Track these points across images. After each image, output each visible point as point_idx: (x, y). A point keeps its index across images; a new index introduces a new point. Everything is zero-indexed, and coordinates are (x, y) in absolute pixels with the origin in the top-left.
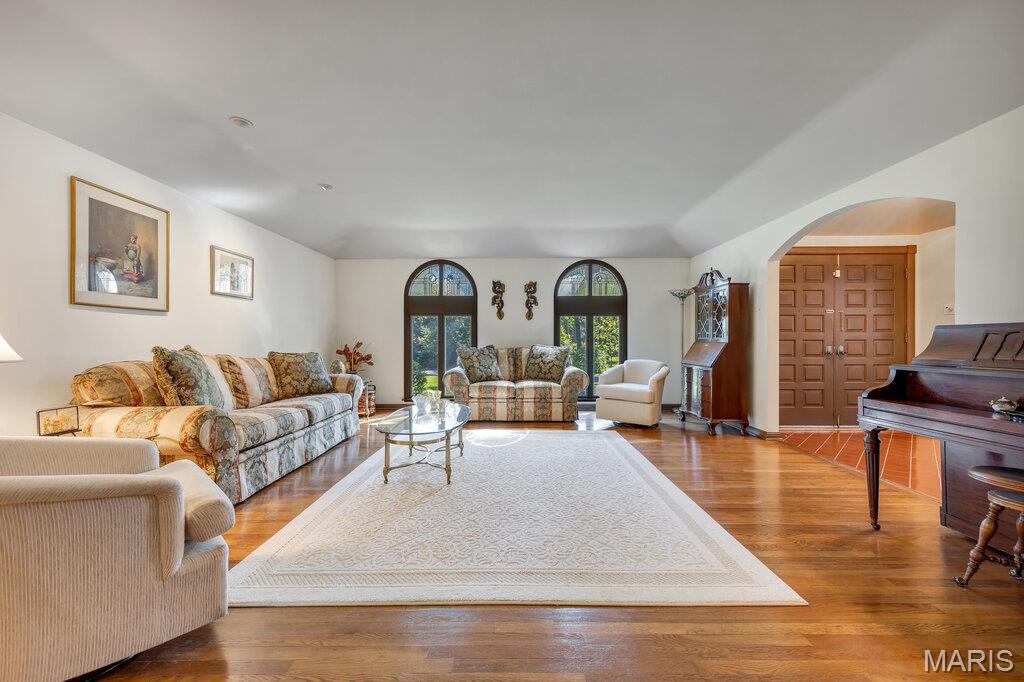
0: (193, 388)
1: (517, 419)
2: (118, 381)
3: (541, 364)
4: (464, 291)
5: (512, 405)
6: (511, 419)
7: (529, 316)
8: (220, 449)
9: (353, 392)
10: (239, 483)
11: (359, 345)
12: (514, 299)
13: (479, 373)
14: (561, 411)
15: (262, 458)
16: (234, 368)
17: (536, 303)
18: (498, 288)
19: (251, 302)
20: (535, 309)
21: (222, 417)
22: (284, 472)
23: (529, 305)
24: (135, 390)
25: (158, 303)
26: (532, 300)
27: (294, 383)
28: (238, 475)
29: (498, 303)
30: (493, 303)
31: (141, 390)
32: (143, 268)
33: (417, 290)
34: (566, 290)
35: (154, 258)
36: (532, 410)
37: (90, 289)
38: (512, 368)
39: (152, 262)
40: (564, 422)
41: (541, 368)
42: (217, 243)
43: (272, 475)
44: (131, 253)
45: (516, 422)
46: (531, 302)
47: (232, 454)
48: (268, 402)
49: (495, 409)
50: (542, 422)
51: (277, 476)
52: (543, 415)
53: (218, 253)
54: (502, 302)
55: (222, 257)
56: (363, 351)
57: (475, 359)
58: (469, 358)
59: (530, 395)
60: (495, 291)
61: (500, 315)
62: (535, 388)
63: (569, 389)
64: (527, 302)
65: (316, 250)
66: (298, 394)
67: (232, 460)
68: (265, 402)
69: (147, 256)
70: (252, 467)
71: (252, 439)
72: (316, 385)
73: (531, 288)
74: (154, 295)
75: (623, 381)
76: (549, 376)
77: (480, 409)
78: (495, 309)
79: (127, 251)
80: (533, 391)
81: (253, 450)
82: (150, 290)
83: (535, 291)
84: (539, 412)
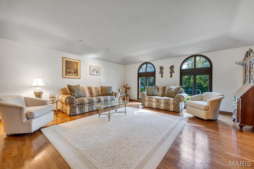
0: (73, 92)
1: (158, 108)
2: (64, 90)
3: (170, 92)
4: (152, 70)
5: (157, 104)
6: (157, 108)
7: (171, 76)
8: (71, 104)
9: (116, 96)
10: (76, 111)
11: (127, 85)
12: (167, 71)
13: (150, 93)
14: (173, 108)
15: (83, 107)
16: (91, 89)
17: (173, 72)
18: (162, 68)
19: (99, 76)
20: (173, 74)
21: (72, 98)
22: (90, 111)
23: (171, 73)
24: (67, 92)
25: (78, 77)
26: (172, 71)
27: (104, 93)
28: (76, 109)
29: (161, 73)
30: (160, 73)
31: (68, 92)
32: (75, 71)
33: (141, 71)
34: (185, 67)
35: (77, 69)
36: (164, 106)
37: (66, 75)
38: (162, 93)
39: (77, 70)
40: (174, 112)
41: (169, 93)
42: (91, 65)
43: (86, 111)
44: (73, 68)
45: (158, 109)
46: (172, 72)
47: (74, 105)
48: (98, 96)
49: (152, 104)
50: (166, 111)
51: (87, 111)
52: (167, 108)
53: (91, 67)
54: (163, 73)
55: (92, 67)
56: (128, 87)
57: (150, 89)
58: (148, 89)
59: (162, 101)
60: (160, 69)
61: (162, 76)
62: (164, 99)
63: (176, 101)
64: (171, 72)
65: (118, 64)
66: (104, 95)
67: (74, 106)
68: (96, 96)
69: (76, 69)
70: (80, 108)
71: (81, 103)
72: (108, 93)
73: (172, 68)
74: (78, 75)
75: (202, 100)
76: (172, 96)
77: (148, 104)
78: (160, 75)
79: (72, 68)
80: (163, 100)
81: (81, 105)
82: (77, 75)
83: (173, 68)
84: (166, 107)
